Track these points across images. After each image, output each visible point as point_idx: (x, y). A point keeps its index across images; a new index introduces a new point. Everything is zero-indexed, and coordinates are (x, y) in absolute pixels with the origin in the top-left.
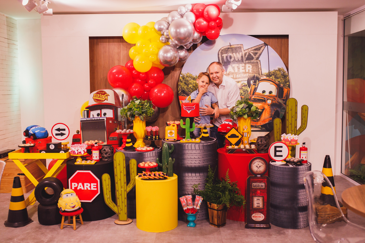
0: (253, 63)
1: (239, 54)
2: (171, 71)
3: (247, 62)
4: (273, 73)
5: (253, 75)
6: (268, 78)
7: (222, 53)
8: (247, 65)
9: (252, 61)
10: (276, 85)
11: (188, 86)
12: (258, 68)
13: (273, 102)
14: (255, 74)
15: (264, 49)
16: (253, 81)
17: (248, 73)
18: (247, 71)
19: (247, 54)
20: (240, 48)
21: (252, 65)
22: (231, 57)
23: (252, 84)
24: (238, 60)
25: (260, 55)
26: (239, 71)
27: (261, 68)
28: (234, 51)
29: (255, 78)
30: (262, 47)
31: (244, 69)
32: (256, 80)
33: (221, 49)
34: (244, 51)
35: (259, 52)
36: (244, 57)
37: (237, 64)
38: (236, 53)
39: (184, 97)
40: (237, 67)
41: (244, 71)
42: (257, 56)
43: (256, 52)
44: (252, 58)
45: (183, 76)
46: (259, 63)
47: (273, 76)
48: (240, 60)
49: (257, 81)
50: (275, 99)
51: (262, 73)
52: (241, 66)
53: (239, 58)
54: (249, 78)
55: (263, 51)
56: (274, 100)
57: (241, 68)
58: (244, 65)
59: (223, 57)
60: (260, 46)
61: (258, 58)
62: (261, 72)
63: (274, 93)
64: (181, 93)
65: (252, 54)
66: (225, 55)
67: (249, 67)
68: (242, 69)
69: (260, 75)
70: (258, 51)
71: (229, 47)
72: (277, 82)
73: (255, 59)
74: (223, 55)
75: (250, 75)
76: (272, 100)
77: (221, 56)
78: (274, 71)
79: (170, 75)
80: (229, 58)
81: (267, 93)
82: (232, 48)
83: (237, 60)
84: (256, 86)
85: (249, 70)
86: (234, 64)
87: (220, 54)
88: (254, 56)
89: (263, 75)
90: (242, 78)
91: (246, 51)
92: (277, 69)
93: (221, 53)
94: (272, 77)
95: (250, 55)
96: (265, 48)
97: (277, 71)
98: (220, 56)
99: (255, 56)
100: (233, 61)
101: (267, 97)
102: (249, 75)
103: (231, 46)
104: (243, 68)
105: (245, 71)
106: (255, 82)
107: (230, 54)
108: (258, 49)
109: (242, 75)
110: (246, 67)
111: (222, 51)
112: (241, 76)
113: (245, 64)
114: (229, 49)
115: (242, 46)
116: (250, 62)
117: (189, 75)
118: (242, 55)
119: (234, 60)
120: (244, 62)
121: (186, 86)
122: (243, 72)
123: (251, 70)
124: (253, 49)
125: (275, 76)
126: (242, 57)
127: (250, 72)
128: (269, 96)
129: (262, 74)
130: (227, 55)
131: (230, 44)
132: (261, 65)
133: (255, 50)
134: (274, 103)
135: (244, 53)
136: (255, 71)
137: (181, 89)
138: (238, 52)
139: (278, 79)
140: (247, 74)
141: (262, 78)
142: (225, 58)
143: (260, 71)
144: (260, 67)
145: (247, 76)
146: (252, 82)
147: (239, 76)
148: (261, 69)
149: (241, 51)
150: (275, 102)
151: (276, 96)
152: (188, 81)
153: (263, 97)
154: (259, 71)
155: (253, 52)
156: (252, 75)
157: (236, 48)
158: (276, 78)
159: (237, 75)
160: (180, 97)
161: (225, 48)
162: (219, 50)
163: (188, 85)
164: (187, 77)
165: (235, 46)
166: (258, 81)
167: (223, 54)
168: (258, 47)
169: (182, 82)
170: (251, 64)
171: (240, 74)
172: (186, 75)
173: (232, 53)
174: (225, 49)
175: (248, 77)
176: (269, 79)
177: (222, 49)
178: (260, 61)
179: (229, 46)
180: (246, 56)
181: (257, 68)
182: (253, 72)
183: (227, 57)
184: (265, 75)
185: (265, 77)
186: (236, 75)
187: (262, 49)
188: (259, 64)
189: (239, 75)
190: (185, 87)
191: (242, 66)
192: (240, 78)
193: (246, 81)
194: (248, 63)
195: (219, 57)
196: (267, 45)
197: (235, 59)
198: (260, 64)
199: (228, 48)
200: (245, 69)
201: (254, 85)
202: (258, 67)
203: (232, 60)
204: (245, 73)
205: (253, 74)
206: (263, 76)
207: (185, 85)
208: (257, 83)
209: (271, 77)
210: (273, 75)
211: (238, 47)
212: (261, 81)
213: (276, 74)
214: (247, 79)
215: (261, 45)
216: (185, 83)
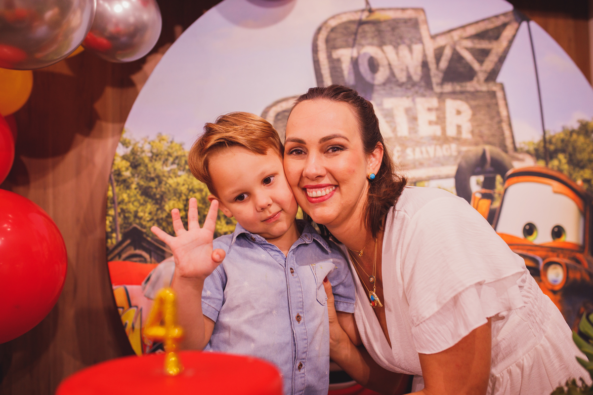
0: (475, 95)
1: (411, 50)
2: (79, 137)
3: (448, 88)
4: (560, 145)
5: (478, 150)
6: (541, 164)
7: (331, 45)
8: (451, 105)
9: (470, 86)
10: (578, 199)
11: (161, 208)
12: (497, 119)
13: (571, 275)
14: (488, 148)
15: (514, 36)
16: (481, 178)
17: (457, 139)
18: (451, 132)
19: (448, 52)
20: (415, 24)
21: (474, 103)
22: (373, 65)
23: (479, 196)
24: (409, 77)
25: (502, 59)
26: (413, 129)
27: (509, 117)
28: (388, 36)
29: (488, 167)
30: (504, 25)
31: (436, 123)
32: (490, 172)
33: (325, 23)
34: (434, 37)
35: (497, 47)
36: (432, 66)
37: (402, 96)
38: (396, 47)
39: (139, 266)
40: (408, 111)
41: (437, 130)
42: (489, 64)
43: (484, 45)
44: (470, 74)
45: (133, 153)
46: (499, 94)
47: (561, 156)
48: (416, 78)
49: (499, 178)
50: (578, 261)
51: (514, 143)
52: (424, 105)
53: (412, 71)
54: (464, 164)
55: (511, 42)
56: (575, 268)
57: (425, 117)
58: (434, 102)
59: (339, 60)
60: (498, 23)
61: (492, 76)
62: (513, 137)
63: (573, 235)
64: (119, 244)
65: (468, 56)
66: (345, 55)
67: (459, 113)
68: (430, 123)
69: (506, 151)
70: (490, 42)
71: (364, 16)
72: (579, 182)
73: (482, 76)
74: (337, 54)
75: (464, 149)
76: (567, 269)
77: (329, 57)
78: (562, 136)
79: (71, 157)
80: (364, 68)
81: (542, 237)
82: (376, 23)
83: (402, 77)
84: (496, 204)
85: (459, 127)
86: (391, 95)
87: (322, 45)
88: (476, 66)
89: (522, 151)
90: (430, 166)
91: (441, 41)
92: (576, 126)
93: (327, 41)
94: (560, 161)
95: (457, 58)
96: (517, 30)
97: (575, 136)
98: (322, 56)
99: (481, 62)
100: (384, 84)
101: (543, 253)
102: (459, 152)
103: (371, 11)
104: (433, 116)
105: (444, 130)
106: (489, 184)
107: (371, 50)
108: (493, 34)
109: (431, 150)
110: (444, 113)
111: (333, 35)
112: (425, 155)
113: (441, 96)
114: (367, 28)
115: (421, 17)
116: (462, 93)
117: (163, 147)
118: (425, 56)
119: (392, 80)
120: (437, 89)
121: (150, 207)
122: (434, 138)
123: (467, 127)
124: (471, 31)
125: (570, 155)
126: (425, 65)
127: (466, 135)
128: (553, 250)
129: (515, 149)
130: (355, 54)
131: (367, 3)
132: (507, 105)
133: (481, 36)
134: (575, 281)
135: (430, 48)
136: (485, 130)
137: (120, 220)
138: (407, 41)
139: (583, 168)
140: (454, 146)
141: (517, 166)
142: (346, 66)
143: (507, 133)
144: (504, 113)
145: (451, 156)
146: (475, 183)
147: (418, 155)
148: (510, 125)
149: (420, 40)
150: (578, 276)
151: (581, 249)
152: (159, 179)
153: (531, 254)
154: (503, 134)
155: (469, 44)
156: (474, 151)
157: (394, 25)
158: (576, 164)
159: (409, 151)
160: (116, 265)
161: (345, 18)
162: (319, 30)
163: (159, 201)
164: (155, 156)
165: (391, 15)
166: (503, 176)
167: (335, 48)
168: (490, 26)
169: (125, 184)
170: (466, 100)
171: (418, 143)
172: (147, 147)
173: (381, 45)
174: (345, 26)
175: (456, 158)
176: (545, 171)
177: (333, 23)
178: (503, 88)
179: (363, 11)
180: (444, 64)
181: (492, 118)
182: (479, 137)
183: (355, 63)
184: (528, 152)
185: (529, 163)
186: (403, 151)
187: (507, 33)
188: (501, 103)
189: (417, 150)
190: (146, 211)
191: (430, 110)
192: (421, 164)
193: (447, 177)
194: (454, 94)
195: (316, 63)
196: (528, 21)
197: (392, 74)
198: (505, 98)
199: (361, 23)
200: (441, 120)
201: (485, 196)
202: (498, 113)
203: (381, 76)
204: (444, 140)
205: (476, 144)
206: (521, 156)
207: (142, 199)
208: (499, 188)
209: (555, 163)
210: (563, 151)
211: (406, 21)
212: (515, 179)
213: (574, 149)
214: (452, 170)
215: (503, 19)
216: (146, 192)
